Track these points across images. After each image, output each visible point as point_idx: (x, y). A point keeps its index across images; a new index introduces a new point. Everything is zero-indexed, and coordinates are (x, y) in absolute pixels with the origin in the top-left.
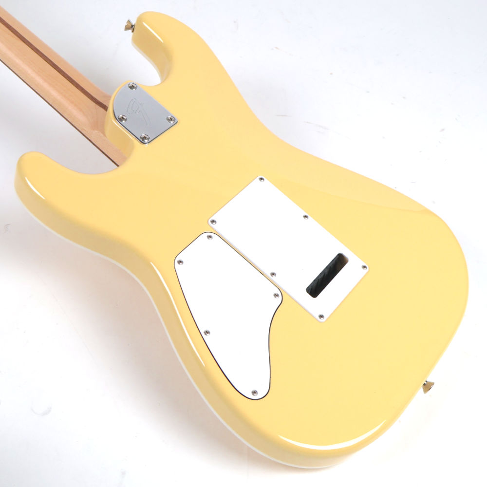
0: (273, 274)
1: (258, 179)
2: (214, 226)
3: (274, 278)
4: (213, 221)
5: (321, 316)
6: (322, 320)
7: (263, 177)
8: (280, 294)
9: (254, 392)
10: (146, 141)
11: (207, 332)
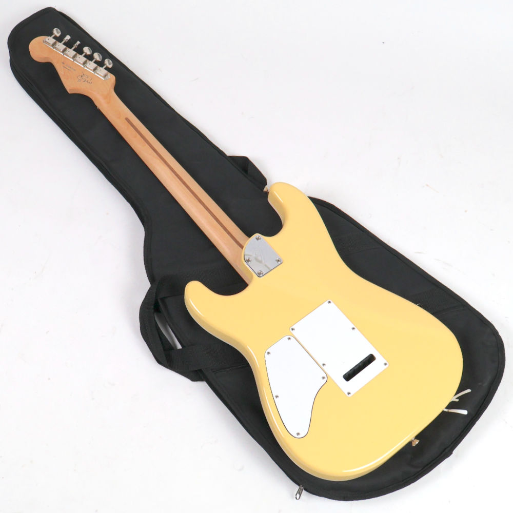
0: (324, 365)
1: (327, 302)
2: (293, 332)
3: (324, 368)
4: (293, 329)
5: (349, 393)
6: (350, 395)
7: (330, 301)
8: (326, 377)
9: (298, 434)
10: (261, 275)
11: (277, 397)
